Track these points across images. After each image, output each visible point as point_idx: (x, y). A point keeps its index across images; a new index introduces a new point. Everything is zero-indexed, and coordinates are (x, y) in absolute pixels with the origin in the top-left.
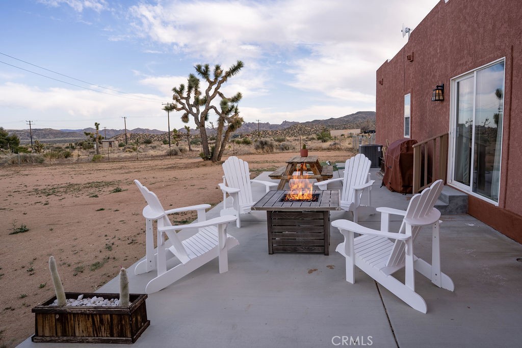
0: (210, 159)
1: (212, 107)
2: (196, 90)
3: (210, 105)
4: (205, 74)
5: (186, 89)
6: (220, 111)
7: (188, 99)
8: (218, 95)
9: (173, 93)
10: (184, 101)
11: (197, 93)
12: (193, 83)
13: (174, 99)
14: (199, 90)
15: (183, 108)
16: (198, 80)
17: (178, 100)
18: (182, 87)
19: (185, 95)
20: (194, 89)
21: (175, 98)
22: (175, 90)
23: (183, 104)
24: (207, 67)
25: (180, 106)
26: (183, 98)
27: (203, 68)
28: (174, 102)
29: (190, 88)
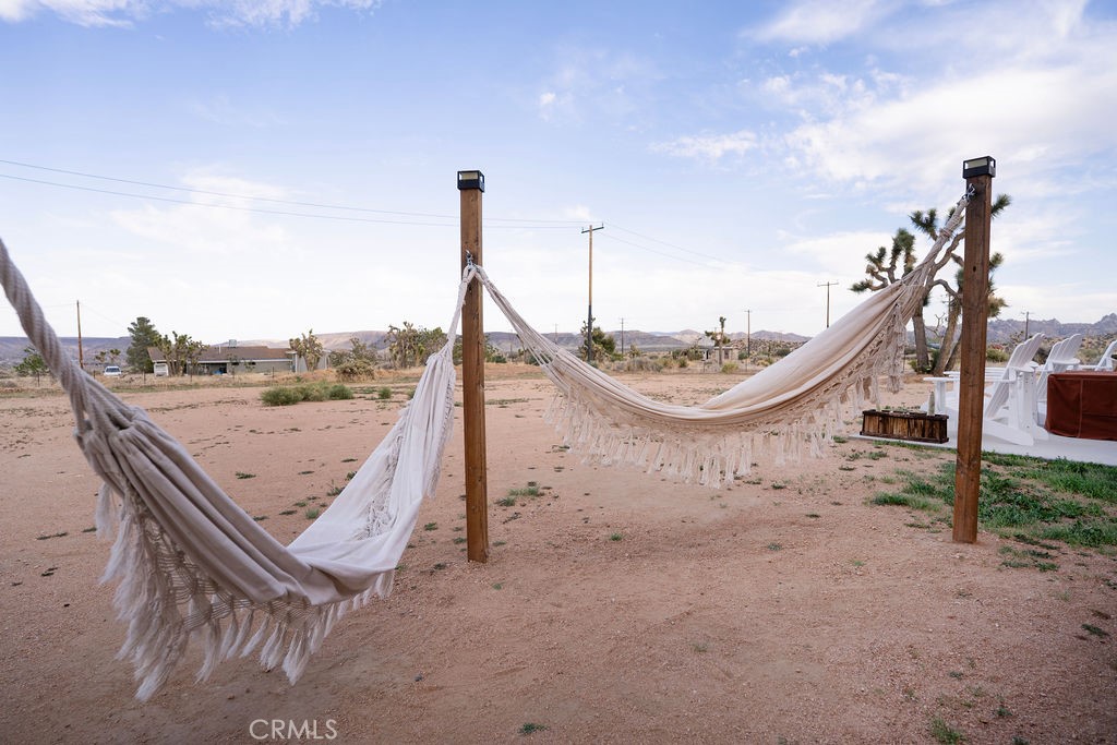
0: (929, 372)
1: (939, 282)
2: (908, 254)
3: (935, 279)
4: (928, 225)
5: (889, 254)
6: (955, 288)
7: (891, 271)
8: (951, 260)
9: (868, 262)
10: (884, 275)
11: (909, 259)
12: (904, 242)
13: (868, 272)
14: (912, 253)
15: (883, 286)
16: (913, 237)
17: (874, 274)
18: (883, 252)
19: (886, 263)
20: (903, 253)
21: (870, 271)
22: (870, 257)
23: (883, 279)
24: (932, 214)
25: (877, 283)
26: (882, 270)
27: (925, 216)
28: (869, 277)
29: (896, 252)
